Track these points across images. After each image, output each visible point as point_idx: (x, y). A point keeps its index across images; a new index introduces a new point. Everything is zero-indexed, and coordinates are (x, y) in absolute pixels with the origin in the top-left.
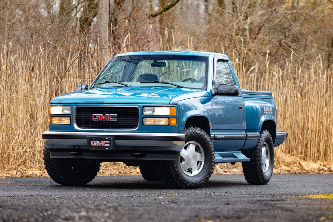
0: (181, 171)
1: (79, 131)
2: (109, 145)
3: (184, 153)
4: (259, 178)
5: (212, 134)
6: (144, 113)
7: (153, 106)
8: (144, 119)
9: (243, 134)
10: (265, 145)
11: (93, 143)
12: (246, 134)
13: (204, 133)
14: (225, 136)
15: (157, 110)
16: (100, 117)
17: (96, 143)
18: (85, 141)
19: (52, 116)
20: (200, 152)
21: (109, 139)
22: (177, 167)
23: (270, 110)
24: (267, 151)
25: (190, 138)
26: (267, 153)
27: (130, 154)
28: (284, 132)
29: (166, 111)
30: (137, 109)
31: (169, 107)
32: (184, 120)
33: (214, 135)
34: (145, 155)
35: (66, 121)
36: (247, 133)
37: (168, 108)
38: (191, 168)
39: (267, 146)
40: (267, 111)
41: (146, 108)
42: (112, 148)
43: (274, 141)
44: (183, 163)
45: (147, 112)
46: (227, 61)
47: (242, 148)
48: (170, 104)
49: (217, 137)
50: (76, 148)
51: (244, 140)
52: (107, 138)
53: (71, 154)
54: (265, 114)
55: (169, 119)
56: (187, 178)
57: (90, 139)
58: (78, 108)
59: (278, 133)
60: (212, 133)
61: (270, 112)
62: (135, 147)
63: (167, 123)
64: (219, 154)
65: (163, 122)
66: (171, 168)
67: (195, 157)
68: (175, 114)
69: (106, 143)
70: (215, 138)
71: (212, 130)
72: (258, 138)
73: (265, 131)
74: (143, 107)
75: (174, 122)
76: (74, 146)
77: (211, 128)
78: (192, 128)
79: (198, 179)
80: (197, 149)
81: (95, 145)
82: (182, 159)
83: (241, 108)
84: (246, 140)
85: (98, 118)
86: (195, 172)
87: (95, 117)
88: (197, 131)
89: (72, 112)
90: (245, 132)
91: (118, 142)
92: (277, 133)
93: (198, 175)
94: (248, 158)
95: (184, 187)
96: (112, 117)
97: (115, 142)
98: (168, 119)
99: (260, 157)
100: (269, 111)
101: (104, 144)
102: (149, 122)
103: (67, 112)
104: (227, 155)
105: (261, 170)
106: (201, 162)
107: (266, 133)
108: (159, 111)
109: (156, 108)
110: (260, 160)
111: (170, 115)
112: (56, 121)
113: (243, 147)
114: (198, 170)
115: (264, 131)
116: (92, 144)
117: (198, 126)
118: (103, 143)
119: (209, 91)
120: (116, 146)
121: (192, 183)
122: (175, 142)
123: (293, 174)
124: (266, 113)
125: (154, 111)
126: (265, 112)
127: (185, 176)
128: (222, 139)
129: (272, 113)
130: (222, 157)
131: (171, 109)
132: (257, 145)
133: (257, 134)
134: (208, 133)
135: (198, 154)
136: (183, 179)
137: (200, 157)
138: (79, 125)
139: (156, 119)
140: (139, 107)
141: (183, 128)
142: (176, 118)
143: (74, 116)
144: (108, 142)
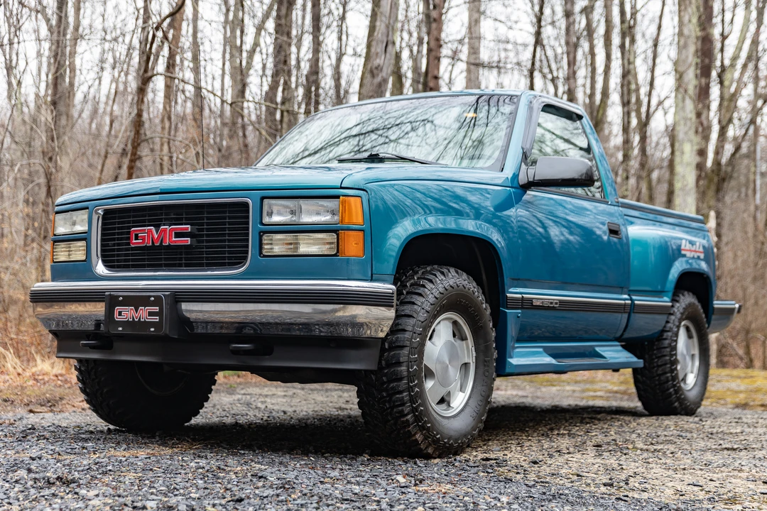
1: (103, 279)
2: (156, 319)
5: (515, 292)
6: (266, 220)
8: (265, 237)
9: (622, 299)
11: (120, 314)
12: (631, 299)
14: (561, 302)
16: (149, 236)
17: (126, 314)
19: (56, 241)
21: (158, 301)
23: (697, 250)
28: (733, 302)
30: (243, 207)
31: (337, 197)
33: (520, 296)
34: (269, 352)
35: (77, 253)
36: (634, 297)
40: (690, 251)
41: (271, 204)
42: (166, 329)
43: (708, 319)
46: (580, 117)
47: (622, 335)
48: (341, 188)
49: (531, 300)
51: (626, 316)
52: (153, 299)
54: (684, 256)
55: (338, 235)
57: (111, 300)
58: (107, 216)
59: (717, 304)
60: (511, 290)
61: (698, 254)
62: (241, 326)
63: (332, 250)
64: (545, 348)
68: (358, 219)
69: (151, 314)
70: (525, 304)
71: (513, 279)
72: (666, 311)
73: (683, 295)
74: (263, 198)
77: (510, 275)
81: (123, 318)
83: (614, 232)
84: (632, 315)
85: (143, 238)
87: (137, 238)
89: (90, 225)
90: (629, 295)
92: (715, 302)
94: (639, 358)
97: (179, 310)
98: (333, 235)
100: (695, 251)
101: (144, 316)
102: (277, 246)
104: (573, 351)
107: (687, 299)
111: (342, 222)
113: (625, 330)
115: (681, 295)
116: (117, 318)
118: (143, 314)
119: (508, 173)
124: (688, 254)
126: (683, 252)
128: (554, 308)
129: (702, 256)
130: (554, 356)
131: (344, 204)
132: (663, 331)
133: (664, 302)
138: (107, 264)
139: (301, 236)
140: (250, 201)
141: (390, 266)
142: (361, 234)
143: (96, 237)
144: (156, 309)
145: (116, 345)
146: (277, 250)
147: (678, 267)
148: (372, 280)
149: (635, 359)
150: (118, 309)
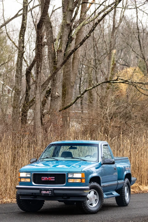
0: (87, 205)
1: (35, 185)
2: (51, 193)
3: (89, 196)
4: (124, 203)
5: (102, 185)
7: (73, 173)
8: (68, 180)
9: (116, 182)
10: (126, 186)
12: (118, 182)
13: (98, 185)
14: (108, 185)
15: (75, 175)
16: (46, 178)
17: (44, 192)
18: (38, 191)
19: (21, 178)
20: (97, 195)
21: (51, 190)
22: (85, 203)
24: (127, 189)
25: (92, 188)
26: (127, 190)
27: (61, 197)
28: (135, 178)
29: (79, 175)
30: (65, 174)
32: (89, 179)
34: (69, 198)
35: (28, 180)
37: (81, 174)
38: (92, 203)
39: (127, 186)
41: (69, 174)
42: (52, 195)
43: (130, 183)
44: (88, 201)
45: (70, 176)
46: (107, 145)
47: (116, 189)
48: (81, 172)
50: (33, 194)
51: (117, 185)
53: (31, 197)
55: (81, 179)
56: (90, 208)
57: (41, 190)
58: (34, 174)
61: (129, 169)
62: (64, 194)
63: (80, 181)
64: (105, 194)
65: (78, 181)
66: (82, 204)
67: (94, 197)
68: (84, 176)
69: (49, 192)
70: (104, 187)
72: (123, 183)
75: (84, 181)
76: (32, 193)
77: (101, 181)
78: (92, 183)
79: (96, 209)
80: (95, 193)
81: (43, 193)
82: (88, 199)
83: (115, 169)
86: (94, 205)
88: (95, 184)
89: (31, 176)
91: (55, 191)
92: (132, 179)
93: (95, 207)
95: (89, 213)
96: (52, 179)
97: (54, 192)
99: (124, 192)
102: (71, 181)
103: (29, 176)
105: (125, 199)
106: (97, 200)
107: (127, 180)
108: (76, 175)
109: (74, 174)
110: (124, 194)
111: (82, 177)
112: (23, 180)
114: (96, 204)
116: (42, 193)
117: (95, 182)
118: (48, 192)
119: (100, 162)
120: (55, 194)
121: (93, 211)
122: (84, 191)
123: (136, 193)
124: (127, 169)
125: (73, 175)
127: (89, 207)
130: (107, 195)
131: (82, 174)
132: (123, 187)
133: (122, 181)
134: (100, 185)
135: (95, 196)
136: (88, 209)
137: (96, 197)
138: (35, 183)
139: (75, 179)
141: (88, 184)
142: (84, 179)
143: (32, 178)
145: (37, 197)
146: (70, 181)
147: (125, 173)
148: (86, 186)
149: (118, 194)
150: (42, 191)
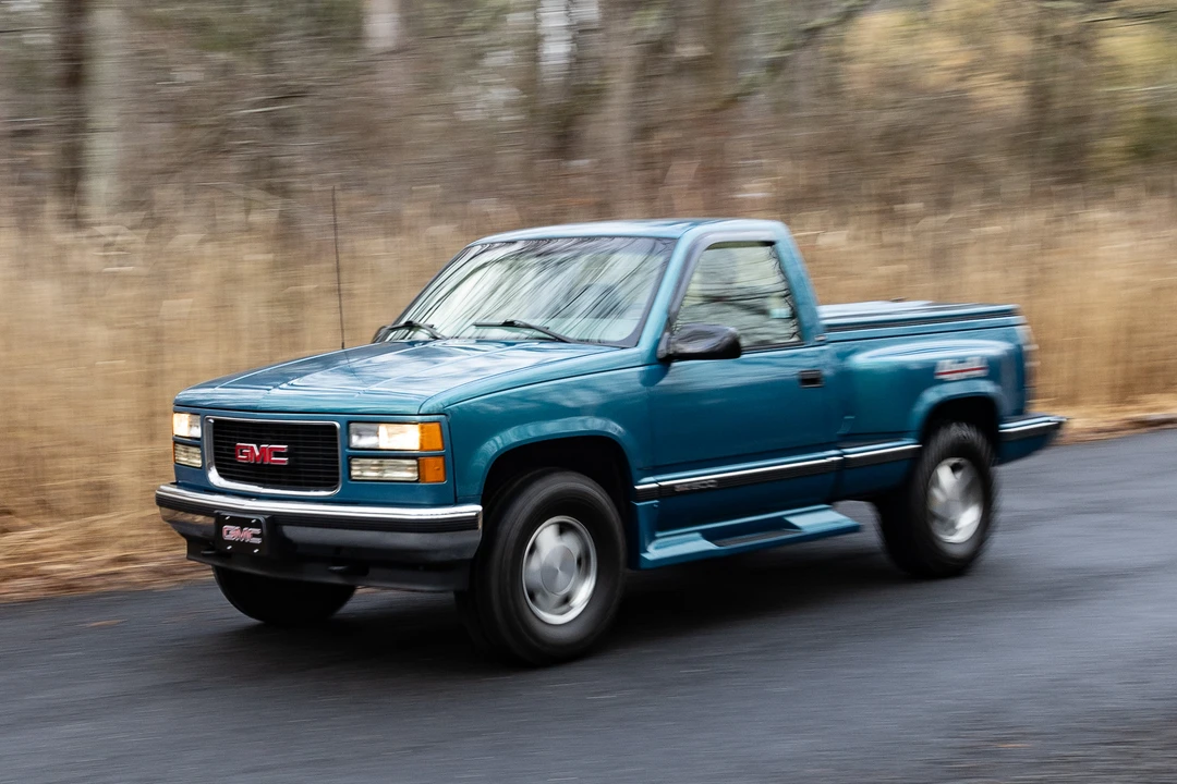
1: (216, 489)
2: (259, 541)
5: (647, 483)
6: (354, 444)
7: (373, 421)
8: (353, 462)
11: (228, 533)
12: (843, 455)
14: (719, 480)
15: (387, 434)
16: (251, 453)
17: (232, 533)
19: (176, 442)
21: (259, 523)
23: (973, 367)
29: (407, 438)
30: (333, 429)
31: (416, 423)
33: (656, 485)
35: (196, 458)
36: (847, 451)
40: (956, 372)
41: (355, 428)
42: (265, 552)
45: (361, 440)
48: (419, 415)
49: (672, 486)
52: (254, 520)
54: (943, 382)
55: (418, 461)
57: (221, 518)
60: (641, 481)
61: (975, 372)
63: (415, 475)
68: (437, 444)
69: (254, 536)
70: (665, 492)
73: (947, 429)
74: (350, 422)
75: (435, 473)
77: (635, 462)
81: (231, 537)
83: (811, 381)
84: (845, 471)
85: (246, 454)
87: (242, 453)
89: (204, 432)
92: (1004, 426)
96: (279, 454)
97: (281, 533)
98: (414, 462)
100: (969, 370)
101: (248, 538)
103: (197, 432)
108: (389, 437)
109: (382, 428)
111: (422, 448)
112: (182, 457)
115: (941, 430)
116: (225, 535)
118: (249, 535)
119: (645, 346)
124: (950, 377)
125: (376, 433)
126: (940, 377)
128: (710, 489)
130: (714, 540)
131: (422, 428)
139: (386, 461)
140: (338, 425)
141: (477, 487)
142: (440, 460)
143: (208, 444)
144: (257, 531)
146: (361, 474)
147: (932, 396)
148: (457, 503)
150: (226, 528)
